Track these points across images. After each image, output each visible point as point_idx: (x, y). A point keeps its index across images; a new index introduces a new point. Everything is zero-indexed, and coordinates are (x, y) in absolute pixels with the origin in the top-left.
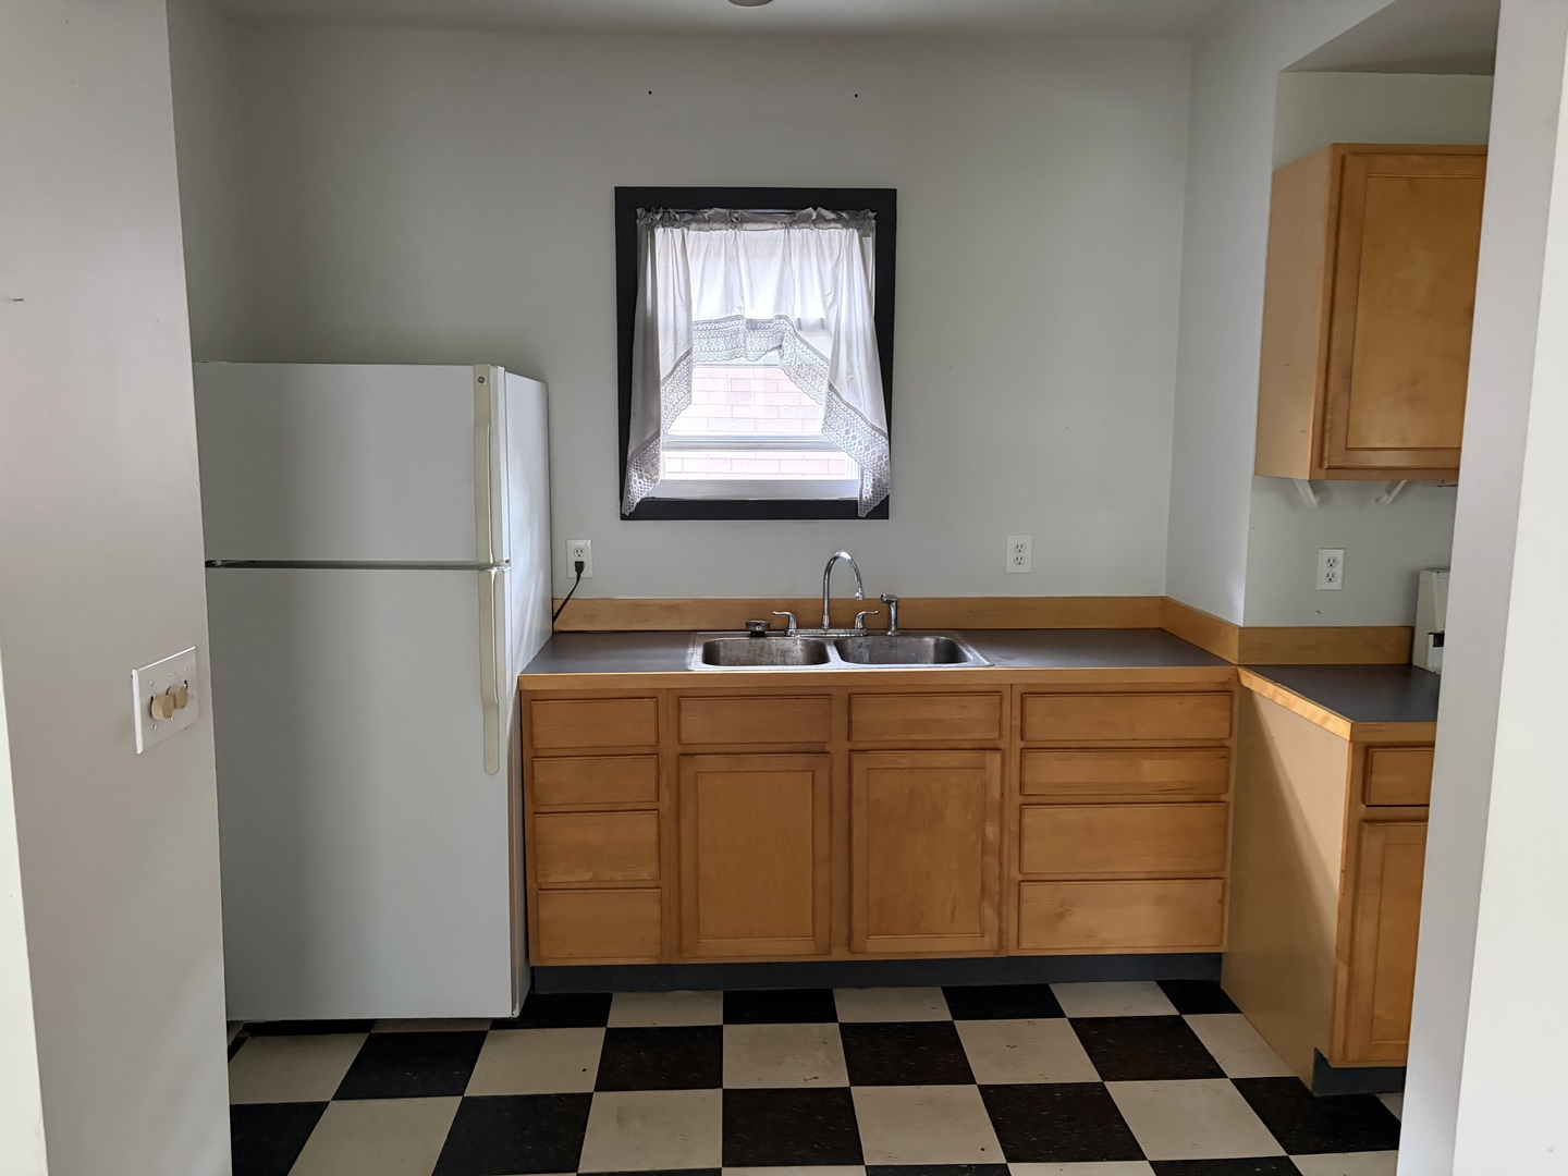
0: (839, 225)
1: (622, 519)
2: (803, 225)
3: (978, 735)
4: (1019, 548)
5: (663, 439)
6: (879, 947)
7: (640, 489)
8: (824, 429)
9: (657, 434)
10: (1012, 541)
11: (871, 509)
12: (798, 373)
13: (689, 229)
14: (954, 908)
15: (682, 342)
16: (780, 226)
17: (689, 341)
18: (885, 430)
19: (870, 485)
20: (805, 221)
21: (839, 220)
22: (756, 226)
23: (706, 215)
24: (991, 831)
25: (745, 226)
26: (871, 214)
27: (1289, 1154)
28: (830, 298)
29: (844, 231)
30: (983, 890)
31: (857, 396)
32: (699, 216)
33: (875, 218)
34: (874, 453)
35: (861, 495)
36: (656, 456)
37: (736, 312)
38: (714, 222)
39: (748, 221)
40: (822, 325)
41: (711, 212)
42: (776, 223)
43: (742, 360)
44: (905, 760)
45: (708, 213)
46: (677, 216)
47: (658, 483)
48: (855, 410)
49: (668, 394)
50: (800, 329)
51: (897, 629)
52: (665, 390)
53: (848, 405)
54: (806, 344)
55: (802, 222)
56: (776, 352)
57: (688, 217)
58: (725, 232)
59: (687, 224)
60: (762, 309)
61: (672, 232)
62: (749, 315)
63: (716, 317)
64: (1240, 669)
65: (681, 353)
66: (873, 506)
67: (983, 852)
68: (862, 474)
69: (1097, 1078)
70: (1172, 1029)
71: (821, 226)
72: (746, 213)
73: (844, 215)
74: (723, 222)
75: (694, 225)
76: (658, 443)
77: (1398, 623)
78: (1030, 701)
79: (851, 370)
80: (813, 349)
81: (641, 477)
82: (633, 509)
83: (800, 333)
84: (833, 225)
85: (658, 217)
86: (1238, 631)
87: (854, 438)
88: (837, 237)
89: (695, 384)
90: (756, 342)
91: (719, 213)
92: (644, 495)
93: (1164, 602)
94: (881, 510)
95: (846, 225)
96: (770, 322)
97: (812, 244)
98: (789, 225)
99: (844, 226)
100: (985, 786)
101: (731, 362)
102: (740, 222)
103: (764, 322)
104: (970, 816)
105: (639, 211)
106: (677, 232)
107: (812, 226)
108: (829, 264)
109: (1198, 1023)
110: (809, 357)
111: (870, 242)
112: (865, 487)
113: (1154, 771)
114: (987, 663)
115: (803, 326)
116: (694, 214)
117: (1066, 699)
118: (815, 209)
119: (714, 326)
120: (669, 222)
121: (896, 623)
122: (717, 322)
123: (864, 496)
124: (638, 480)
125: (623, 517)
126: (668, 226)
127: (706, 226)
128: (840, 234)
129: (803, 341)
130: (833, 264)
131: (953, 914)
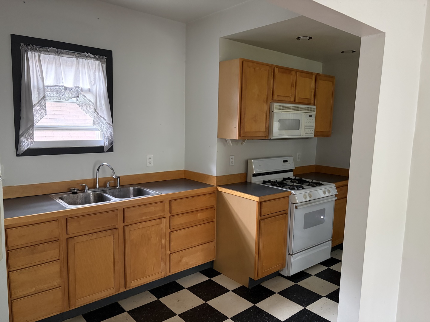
0: (94, 60)
1: (17, 156)
2: (83, 58)
3: (159, 215)
4: (150, 159)
5: (35, 127)
6: (134, 284)
7: (26, 144)
8: (93, 124)
9: (33, 125)
10: (148, 157)
11: (108, 149)
12: (82, 106)
13: (41, 54)
14: (154, 266)
15: (42, 93)
16: (75, 57)
17: (44, 93)
18: (112, 124)
19: (107, 141)
20: (84, 57)
21: (95, 58)
22: (67, 56)
23: (48, 50)
24: (163, 241)
25: (62, 55)
26: (105, 57)
27: (255, 304)
28: (93, 82)
29: (96, 62)
30: (162, 259)
31: (104, 114)
32: (45, 49)
33: (106, 59)
34: (109, 132)
35: (105, 145)
36: (33, 133)
37: (61, 84)
38: (51, 52)
39: (64, 54)
40: (89, 90)
41: (50, 48)
42: (73, 56)
43: (64, 100)
44: (141, 225)
45: (49, 49)
46: (37, 48)
47: (34, 142)
48: (103, 118)
49: (36, 111)
50: (82, 91)
51: (120, 186)
52: (35, 109)
53: (101, 116)
54: (85, 96)
55: (83, 57)
56: (75, 99)
57: (41, 49)
58: (55, 56)
59: (40, 52)
60: (69, 83)
61: (34, 54)
62: (65, 85)
63: (52, 85)
64: (217, 187)
65: (42, 96)
66: (109, 148)
67: (161, 248)
68: (105, 138)
69: (204, 302)
70: (210, 283)
71: (89, 59)
72: (63, 51)
73: (97, 56)
74: (55, 53)
75: (43, 52)
76: (33, 128)
77: (244, 172)
78: (172, 202)
79: (101, 105)
80: (87, 98)
81: (27, 140)
82: (22, 152)
83: (82, 92)
84: (92, 59)
85: (30, 47)
86: (215, 177)
87: (103, 127)
88: (94, 63)
89: (47, 108)
90: (67, 95)
91: (52, 49)
92: (29, 147)
93: (185, 171)
94: (111, 150)
95: (97, 60)
96: (72, 88)
97: (86, 64)
98: (77, 57)
99: (96, 60)
100: (162, 229)
101: (59, 100)
102: (61, 53)
103: (70, 88)
104: (158, 239)
105: (22, 44)
106: (37, 54)
107: (86, 58)
108: (92, 71)
109: (215, 279)
110: (86, 100)
111: (104, 66)
112: (106, 142)
113: (200, 216)
114: (160, 193)
115: (83, 90)
116: (43, 48)
117: (181, 200)
118: (88, 53)
119: (52, 88)
120: (32, 50)
121: (119, 184)
122: (52, 86)
123: (106, 145)
124: (26, 142)
125: (18, 155)
126: (33, 51)
127: (48, 53)
128: (95, 63)
129: (83, 95)
130: (93, 71)
131: (154, 268)
